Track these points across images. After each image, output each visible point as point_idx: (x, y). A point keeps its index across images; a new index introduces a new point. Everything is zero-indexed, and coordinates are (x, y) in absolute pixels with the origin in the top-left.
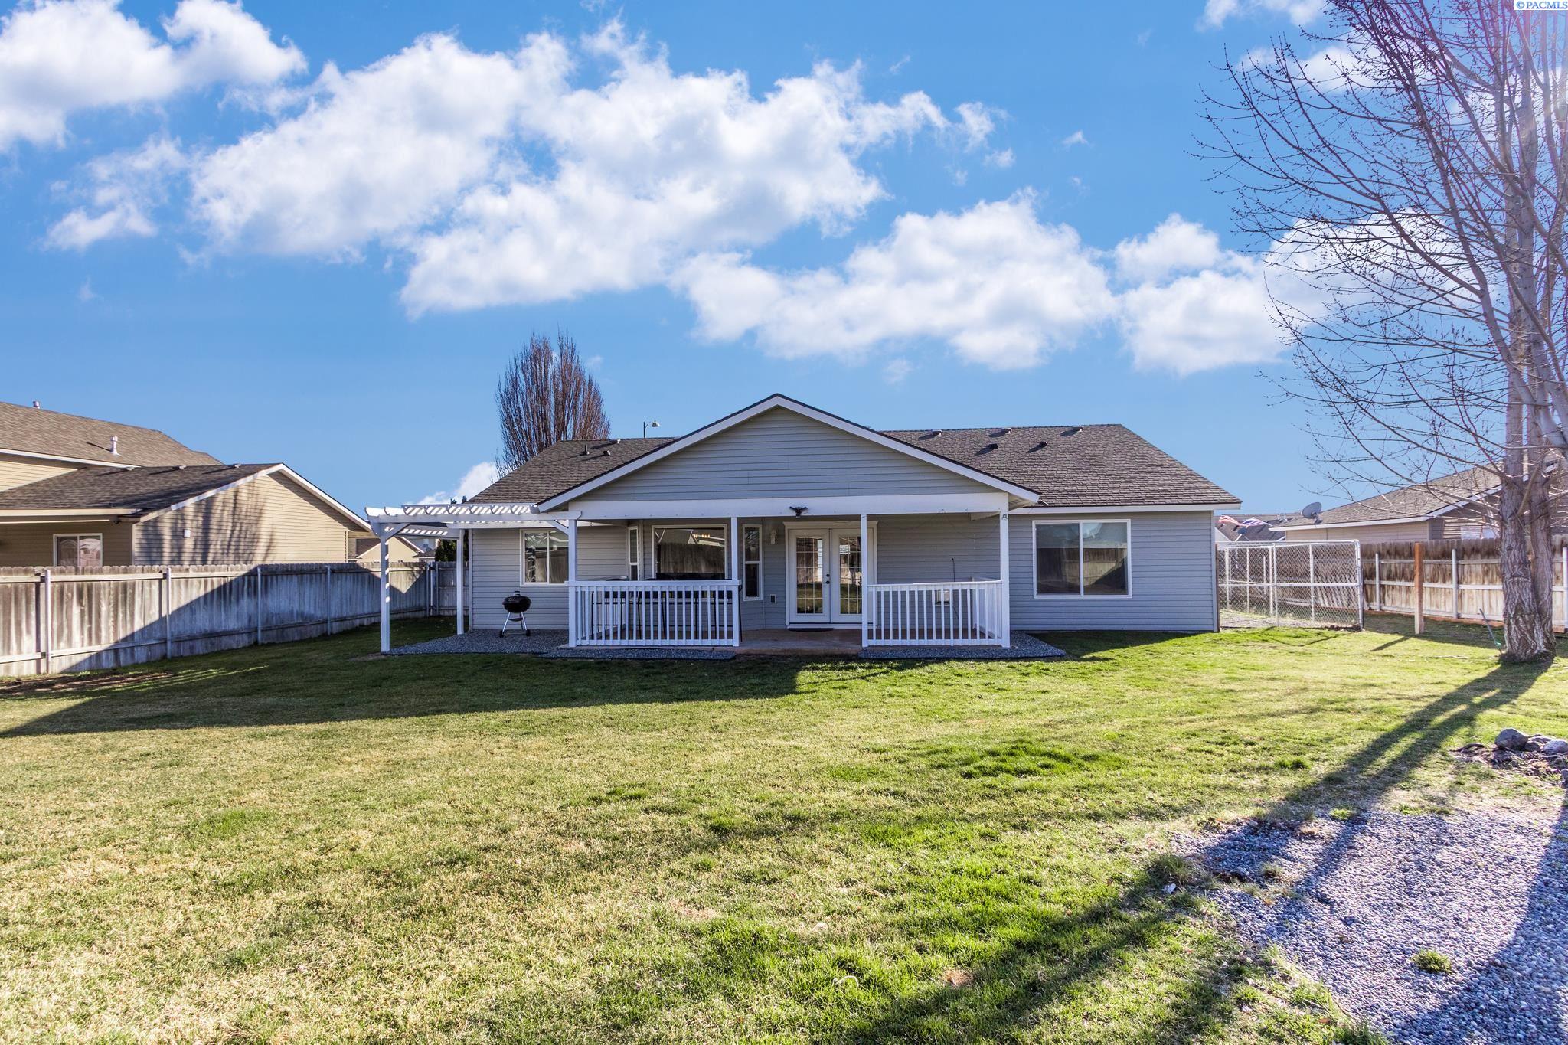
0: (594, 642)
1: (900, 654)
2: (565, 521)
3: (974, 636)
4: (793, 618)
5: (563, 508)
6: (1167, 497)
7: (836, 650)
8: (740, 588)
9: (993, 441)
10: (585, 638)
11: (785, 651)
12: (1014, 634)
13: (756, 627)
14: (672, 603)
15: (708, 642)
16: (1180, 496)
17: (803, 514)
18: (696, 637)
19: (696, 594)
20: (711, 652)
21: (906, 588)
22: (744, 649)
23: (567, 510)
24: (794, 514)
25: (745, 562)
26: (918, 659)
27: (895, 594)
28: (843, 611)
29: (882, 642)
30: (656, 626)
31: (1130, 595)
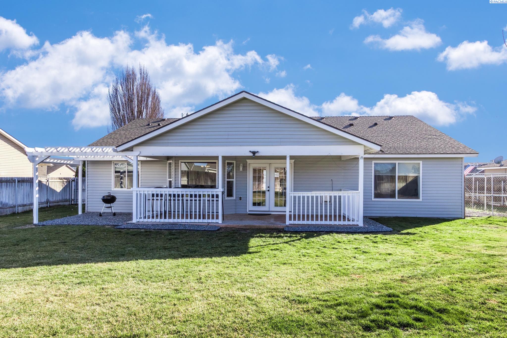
0: (146, 220)
1: (306, 229)
2: (132, 157)
3: (344, 220)
4: (250, 208)
5: (130, 149)
6: (441, 150)
7: (272, 226)
8: (223, 193)
9: (351, 122)
10: (141, 218)
11: (246, 226)
12: (366, 218)
13: (232, 213)
14: (187, 200)
15: (206, 221)
16: (447, 150)
17: (256, 155)
18: (200, 218)
19: (200, 196)
20: (207, 226)
21: (310, 194)
22: (224, 225)
23: (132, 151)
24: (252, 155)
25: (226, 180)
26: (316, 232)
27: (304, 197)
28: (276, 205)
29: (297, 222)
30: (178, 212)
31: (421, 200)
